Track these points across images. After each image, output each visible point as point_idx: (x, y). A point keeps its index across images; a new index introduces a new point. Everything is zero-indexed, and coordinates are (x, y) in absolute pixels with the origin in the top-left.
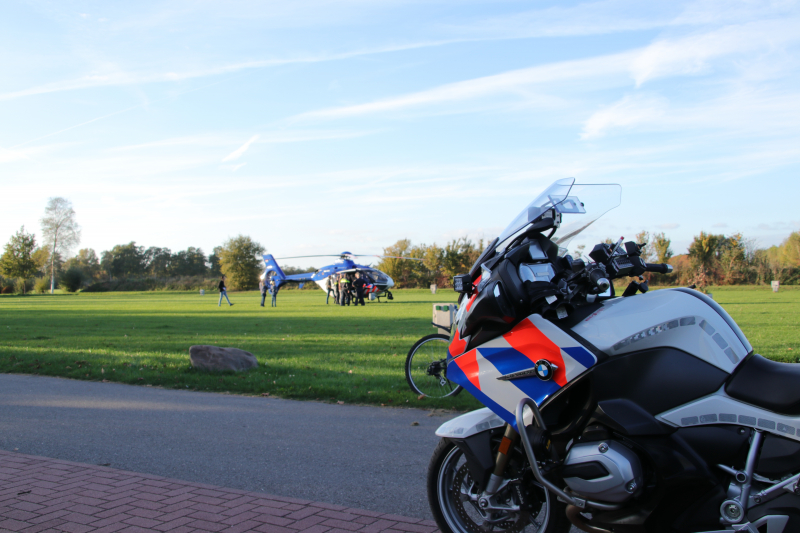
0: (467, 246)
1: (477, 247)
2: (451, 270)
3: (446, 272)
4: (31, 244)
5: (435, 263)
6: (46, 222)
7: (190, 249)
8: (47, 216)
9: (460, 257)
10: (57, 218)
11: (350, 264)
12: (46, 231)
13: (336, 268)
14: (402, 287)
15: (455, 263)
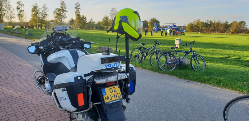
0: (211, 22)
1: (214, 22)
2: (206, 28)
3: (204, 28)
4: (108, 19)
5: (202, 26)
6: (111, 14)
7: (145, 20)
8: (111, 12)
9: (208, 25)
10: (113, 13)
11: (175, 26)
12: (111, 16)
13: (171, 27)
14: (192, 32)
15: (207, 26)
